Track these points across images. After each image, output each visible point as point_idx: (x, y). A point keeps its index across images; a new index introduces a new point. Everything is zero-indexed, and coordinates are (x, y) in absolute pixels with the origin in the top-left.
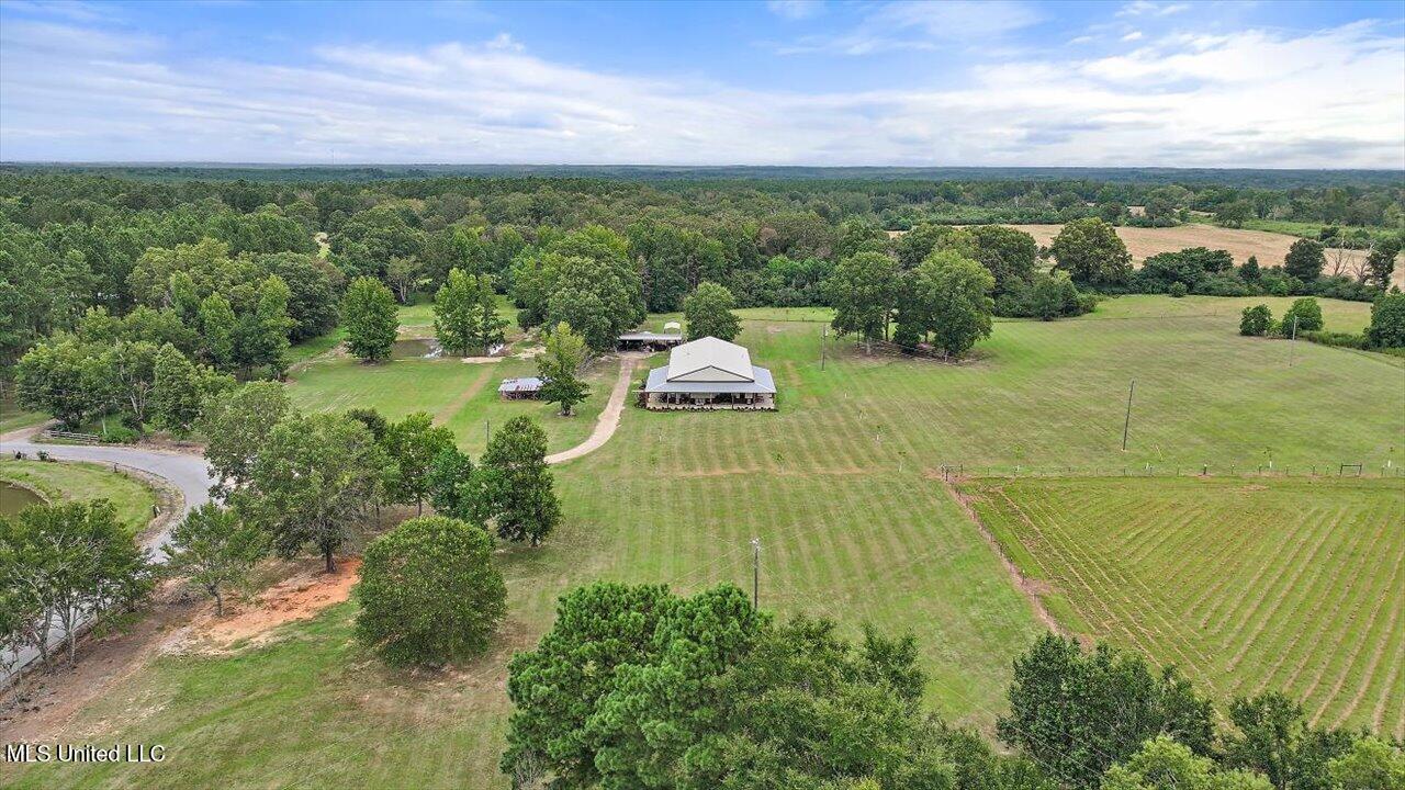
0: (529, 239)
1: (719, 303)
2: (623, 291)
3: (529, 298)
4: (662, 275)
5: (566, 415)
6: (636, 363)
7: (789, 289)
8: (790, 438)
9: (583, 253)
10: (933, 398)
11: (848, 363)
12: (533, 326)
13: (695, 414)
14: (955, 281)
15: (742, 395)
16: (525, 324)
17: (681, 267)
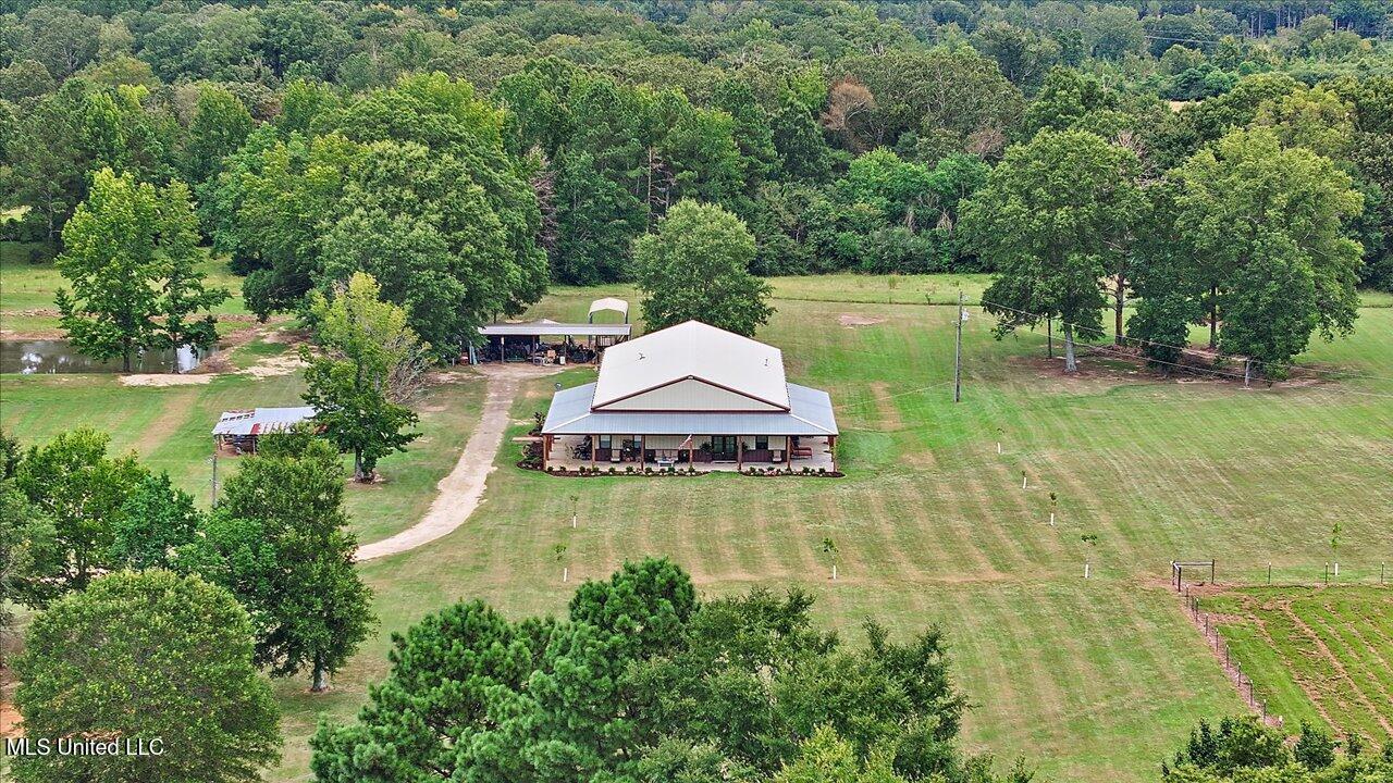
0: (260, 113)
1: (716, 248)
2: (494, 218)
3: (274, 239)
4: (586, 192)
5: (367, 480)
6: (524, 384)
7: (898, 230)
8: (862, 523)
9: (399, 133)
10: (1195, 452)
11: (1019, 388)
12: (278, 307)
13: (655, 482)
14: (1263, 197)
15: (762, 441)
16: (261, 305)
17: (632, 174)
